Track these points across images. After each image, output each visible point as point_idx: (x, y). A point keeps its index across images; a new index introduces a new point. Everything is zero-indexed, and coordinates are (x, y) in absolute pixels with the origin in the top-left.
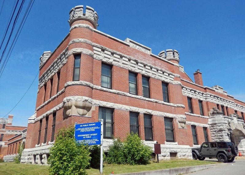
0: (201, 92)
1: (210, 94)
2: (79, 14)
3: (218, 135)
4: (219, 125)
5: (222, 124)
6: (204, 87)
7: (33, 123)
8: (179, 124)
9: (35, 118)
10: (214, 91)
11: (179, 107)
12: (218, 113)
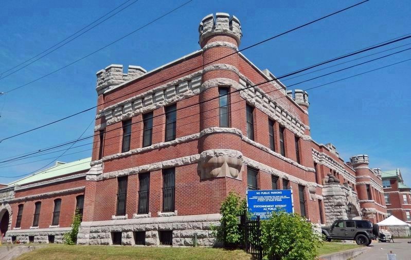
0: (317, 152)
1: (325, 154)
2: (223, 26)
3: (335, 210)
4: (337, 197)
5: (341, 196)
6: (320, 145)
7: (96, 180)
8: (310, 194)
9: (102, 172)
10: (329, 151)
11: (311, 171)
12: (335, 181)
